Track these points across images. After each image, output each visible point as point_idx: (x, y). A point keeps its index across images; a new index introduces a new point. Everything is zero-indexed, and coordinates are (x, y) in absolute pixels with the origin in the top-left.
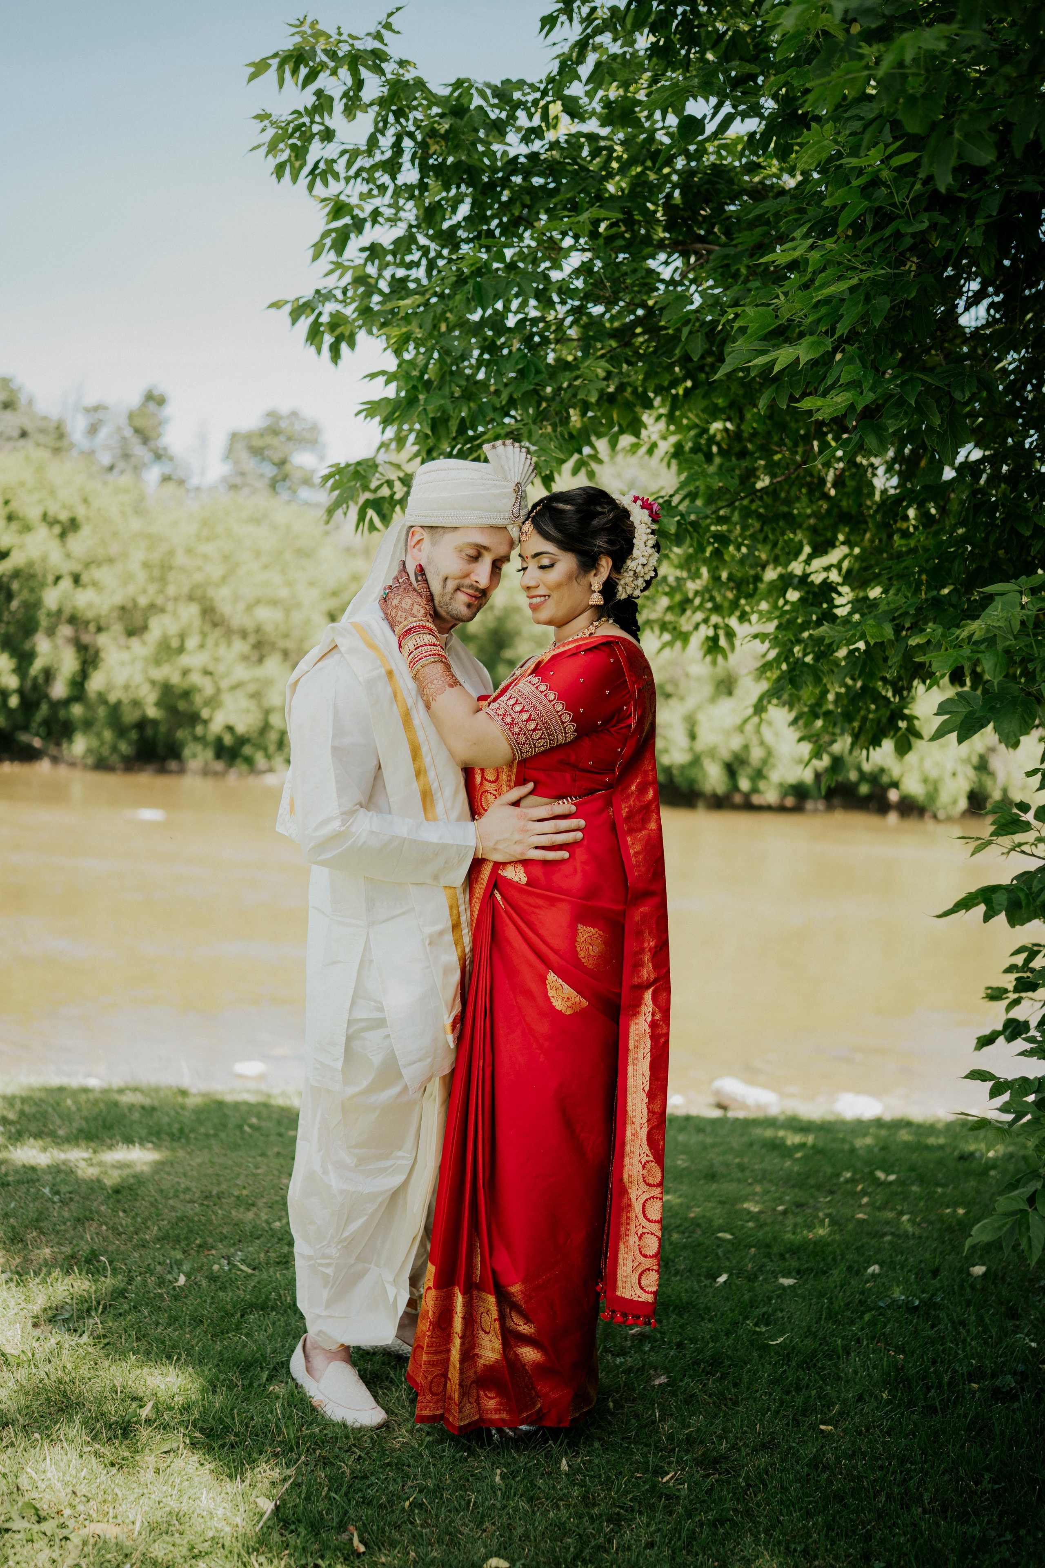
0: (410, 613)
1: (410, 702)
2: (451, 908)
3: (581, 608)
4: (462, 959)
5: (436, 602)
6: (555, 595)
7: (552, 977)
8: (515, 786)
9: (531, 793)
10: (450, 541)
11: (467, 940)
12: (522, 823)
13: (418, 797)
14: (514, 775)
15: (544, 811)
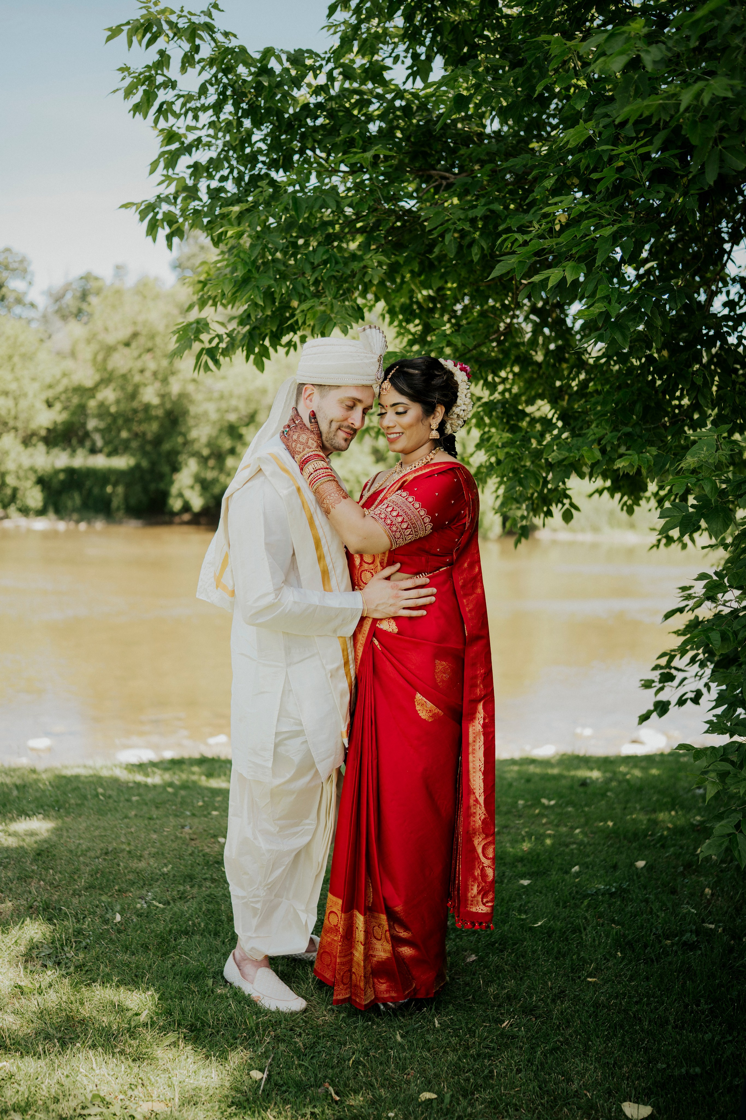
0: (306, 445)
3: (423, 441)
5: (324, 438)
6: (407, 433)
7: (418, 696)
8: (387, 566)
9: (398, 571)
10: (335, 396)
11: (353, 672)
12: (395, 592)
13: (320, 575)
14: (386, 559)
15: (409, 583)
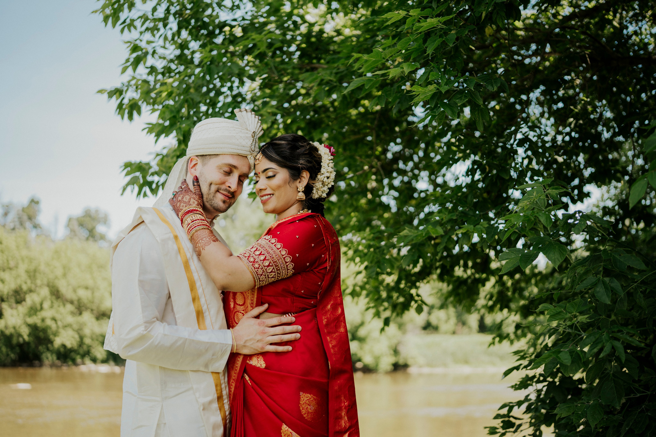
0: (189, 203)
1: (189, 255)
2: (216, 386)
3: (292, 202)
4: (224, 419)
5: (205, 199)
6: (277, 193)
7: (285, 428)
8: (256, 307)
9: (266, 311)
10: (214, 163)
11: (227, 407)
12: (262, 328)
13: (194, 314)
14: (255, 300)
15: (275, 319)
